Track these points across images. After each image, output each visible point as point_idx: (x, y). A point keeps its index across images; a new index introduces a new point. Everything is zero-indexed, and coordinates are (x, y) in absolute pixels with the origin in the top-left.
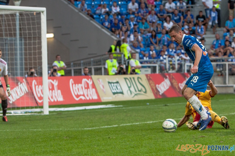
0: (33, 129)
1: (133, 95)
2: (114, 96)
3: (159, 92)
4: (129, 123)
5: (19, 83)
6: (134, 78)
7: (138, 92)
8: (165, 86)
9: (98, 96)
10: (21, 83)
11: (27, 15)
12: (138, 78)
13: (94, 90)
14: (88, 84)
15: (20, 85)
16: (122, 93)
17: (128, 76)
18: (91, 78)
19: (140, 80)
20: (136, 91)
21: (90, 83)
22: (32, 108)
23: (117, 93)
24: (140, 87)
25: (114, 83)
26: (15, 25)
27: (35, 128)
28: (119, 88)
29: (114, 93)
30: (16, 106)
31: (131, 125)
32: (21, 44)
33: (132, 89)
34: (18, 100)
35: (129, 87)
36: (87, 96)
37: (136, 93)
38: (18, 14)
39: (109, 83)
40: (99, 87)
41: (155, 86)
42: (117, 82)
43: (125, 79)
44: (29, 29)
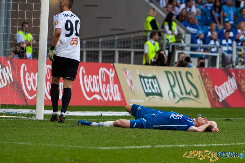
0: (18, 141)
1: (177, 98)
2: (147, 98)
3: (218, 97)
4: (170, 144)
6: (180, 73)
7: (185, 96)
8: (229, 89)
9: (122, 96)
10: (4, 67)
12: (187, 73)
13: (116, 86)
14: (107, 76)
16: (160, 95)
17: (171, 69)
18: (114, 67)
19: (189, 76)
20: (182, 93)
21: (112, 75)
22: (18, 107)
23: (152, 94)
24: (189, 87)
25: (148, 78)
27: (21, 141)
28: (156, 86)
29: (148, 94)
31: (173, 148)
33: (176, 90)
35: (172, 87)
36: (106, 95)
37: (182, 96)
39: (141, 77)
40: (125, 82)
41: (213, 87)
42: (154, 77)
43: (167, 72)
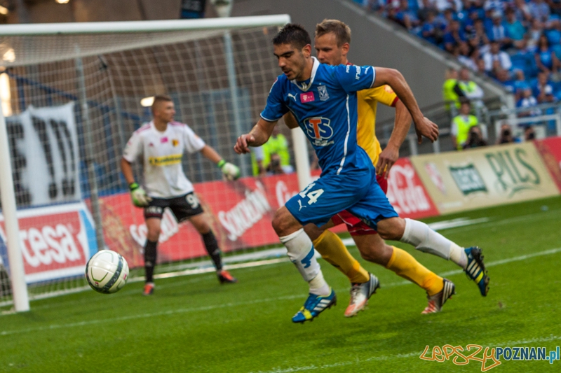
2: (466, 199)
4: (505, 258)
5: (247, 193)
6: (507, 153)
7: (520, 184)
9: (430, 201)
10: (252, 191)
11: (248, 36)
12: (518, 151)
13: (419, 189)
14: (403, 178)
15: (251, 197)
16: (484, 189)
17: (494, 150)
18: (410, 164)
19: (522, 156)
20: (514, 181)
21: (409, 174)
23: (473, 191)
24: (524, 171)
25: (462, 169)
26: (222, 62)
27: (290, 294)
28: (475, 178)
29: (466, 192)
30: (244, 246)
31: (509, 264)
32: (241, 104)
33: (506, 178)
34: (248, 231)
35: (499, 175)
36: (406, 203)
37: (515, 186)
38: (228, 36)
42: (471, 167)
43: (489, 156)
44: (256, 68)
